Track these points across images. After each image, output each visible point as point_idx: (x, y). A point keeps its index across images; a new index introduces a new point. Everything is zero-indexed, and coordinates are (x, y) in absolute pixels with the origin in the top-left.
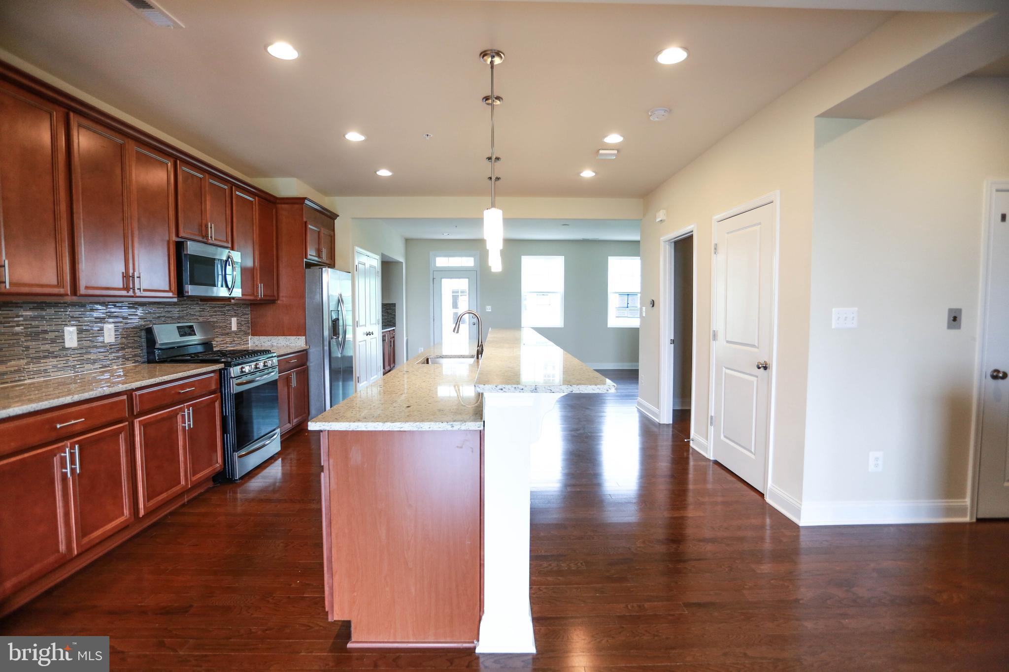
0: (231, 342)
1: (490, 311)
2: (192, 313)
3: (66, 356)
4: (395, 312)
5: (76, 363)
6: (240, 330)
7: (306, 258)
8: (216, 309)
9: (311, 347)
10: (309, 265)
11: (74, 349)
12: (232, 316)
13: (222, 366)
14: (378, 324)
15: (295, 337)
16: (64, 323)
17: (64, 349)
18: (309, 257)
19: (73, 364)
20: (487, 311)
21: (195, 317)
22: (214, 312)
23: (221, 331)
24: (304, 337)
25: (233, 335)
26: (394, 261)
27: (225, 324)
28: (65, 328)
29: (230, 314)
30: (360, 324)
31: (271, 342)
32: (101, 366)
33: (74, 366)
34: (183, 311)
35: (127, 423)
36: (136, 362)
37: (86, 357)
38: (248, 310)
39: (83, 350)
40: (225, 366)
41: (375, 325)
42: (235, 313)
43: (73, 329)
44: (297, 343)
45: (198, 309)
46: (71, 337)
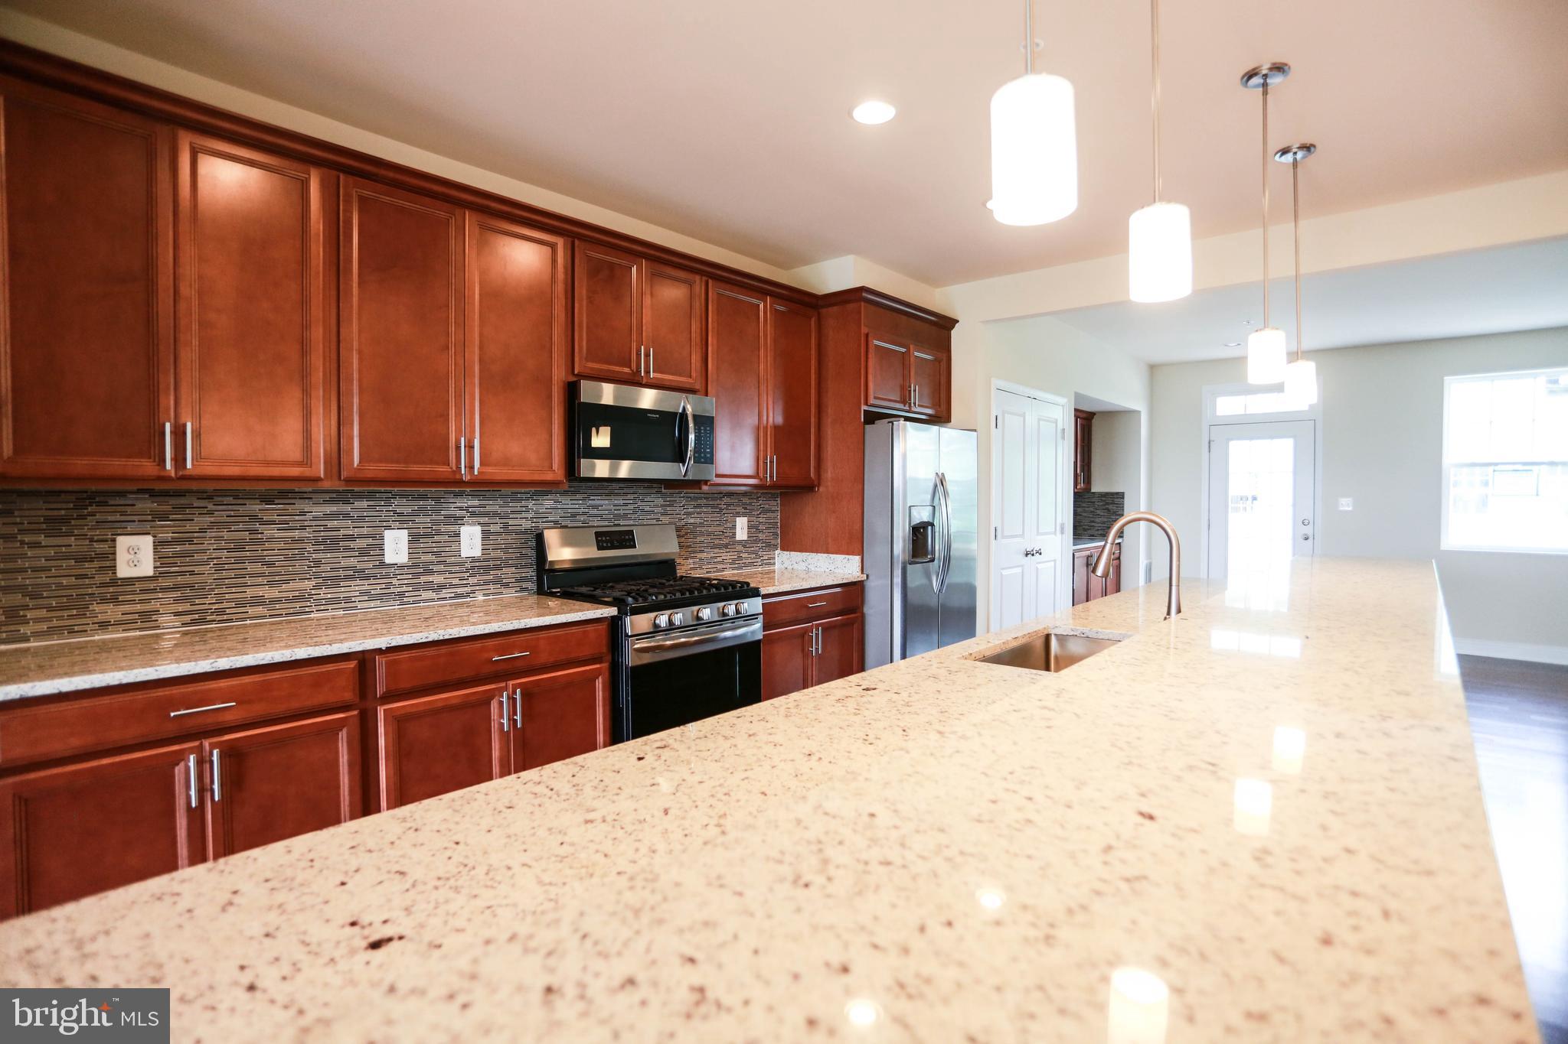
0: (734, 560)
1: (1350, 509)
2: (647, 508)
3: (387, 576)
4: (1123, 510)
5: (405, 589)
6: (753, 539)
7: (866, 404)
8: (699, 501)
9: (871, 578)
10: (872, 418)
11: (402, 567)
12: (738, 515)
13: (612, 611)
14: (1062, 533)
15: (843, 556)
16: (385, 524)
17: (383, 564)
18: (872, 401)
19: (399, 590)
20: (1341, 509)
21: (652, 516)
22: (695, 507)
23: (710, 541)
24: (858, 558)
25: (739, 548)
26: (1117, 409)
27: (721, 529)
28: (386, 531)
29: (734, 511)
30: (1006, 534)
31: (806, 564)
32: (453, 595)
33: (401, 595)
34: (626, 505)
35: (355, 712)
36: (523, 590)
37: (423, 579)
38: (776, 505)
39: (417, 568)
40: (619, 613)
41: (1053, 536)
42: (746, 509)
43: (403, 536)
44: (841, 568)
45: (660, 501)
46: (396, 546)
